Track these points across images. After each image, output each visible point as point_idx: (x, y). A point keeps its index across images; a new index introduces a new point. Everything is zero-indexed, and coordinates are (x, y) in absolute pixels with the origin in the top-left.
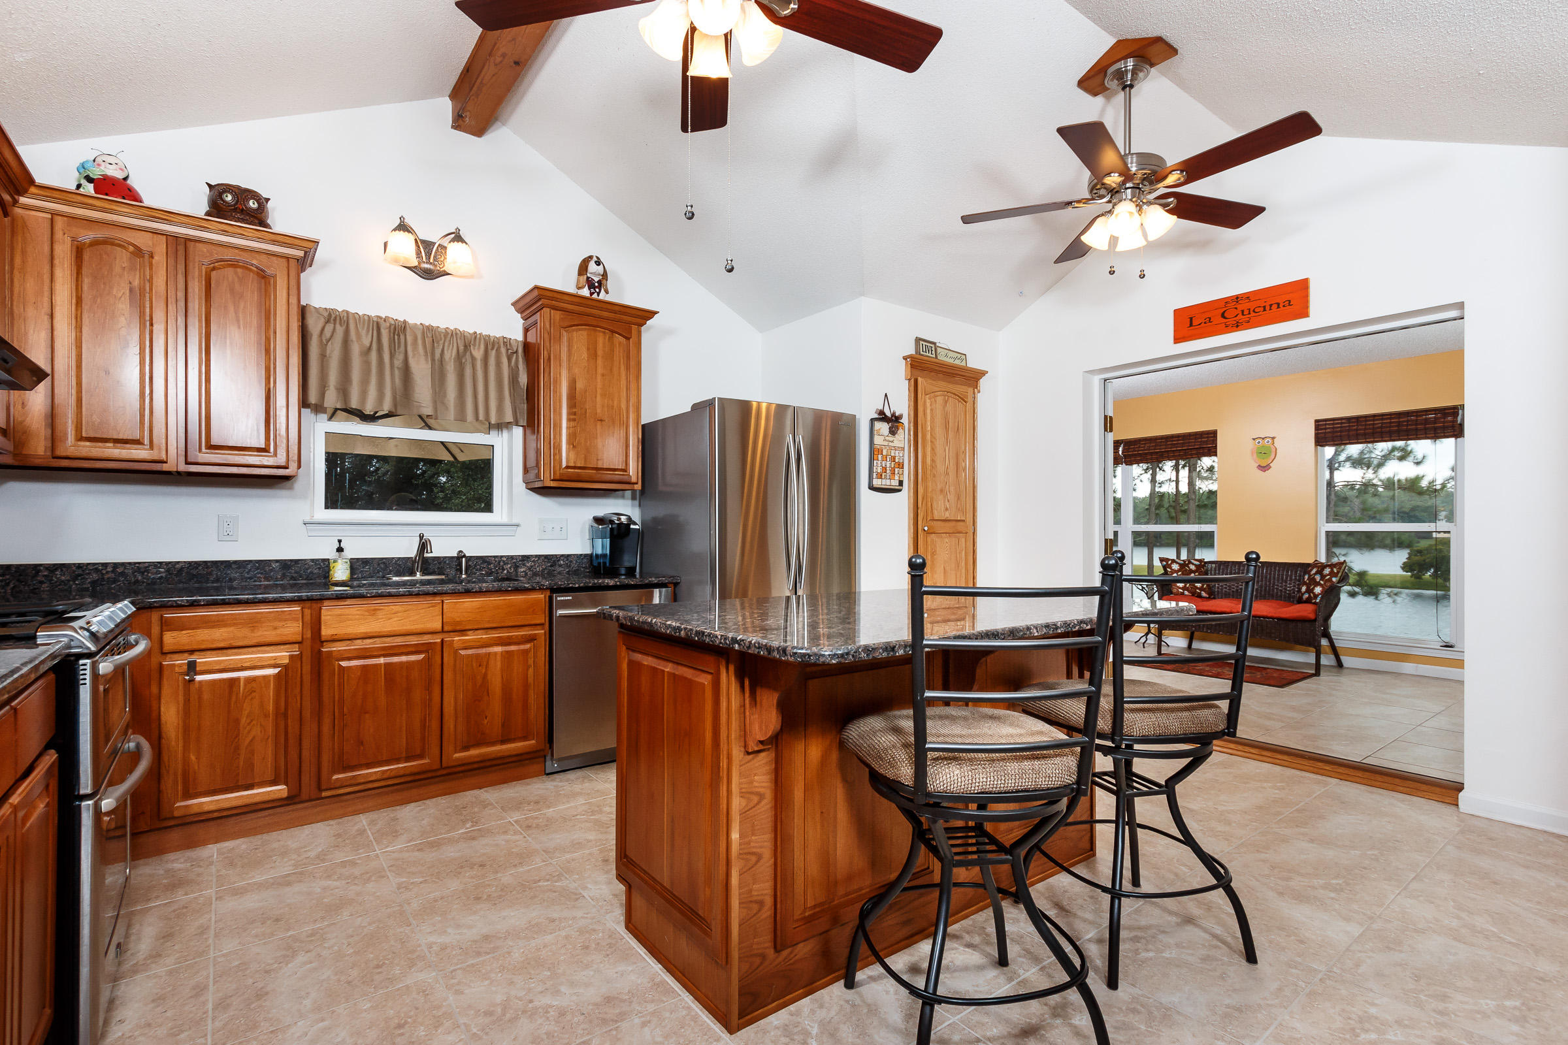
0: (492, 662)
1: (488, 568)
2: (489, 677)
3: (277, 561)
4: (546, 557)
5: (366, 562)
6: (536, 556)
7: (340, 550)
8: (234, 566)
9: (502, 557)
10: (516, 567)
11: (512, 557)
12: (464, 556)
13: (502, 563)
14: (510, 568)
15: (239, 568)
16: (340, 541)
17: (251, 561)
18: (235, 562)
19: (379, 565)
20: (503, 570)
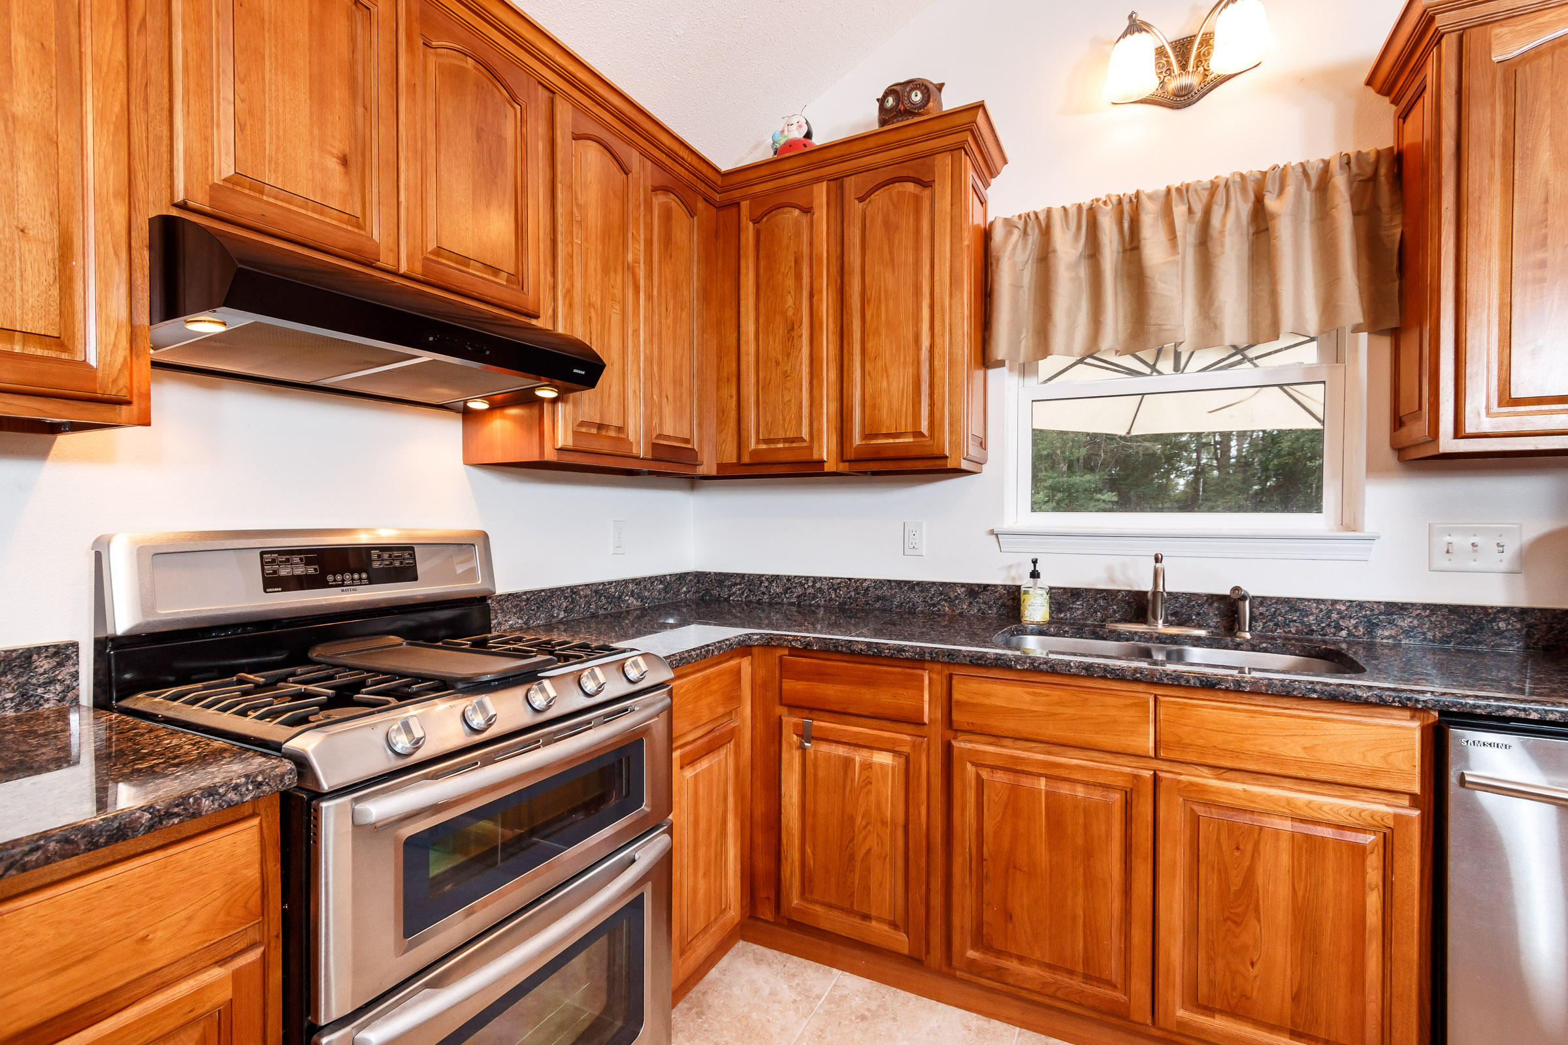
0: (1267, 850)
1: (1302, 623)
2: (1260, 879)
3: (963, 585)
4: (1454, 610)
5: (1075, 593)
6: (1425, 606)
7: (1035, 575)
8: (917, 589)
9: (1335, 602)
10: (1371, 627)
11: (1361, 605)
12: (1244, 598)
13: (1335, 616)
14: (1356, 627)
15: (922, 591)
16: (1035, 562)
17: (934, 583)
18: (919, 583)
19: (1096, 601)
20: (1339, 628)
